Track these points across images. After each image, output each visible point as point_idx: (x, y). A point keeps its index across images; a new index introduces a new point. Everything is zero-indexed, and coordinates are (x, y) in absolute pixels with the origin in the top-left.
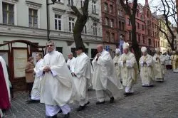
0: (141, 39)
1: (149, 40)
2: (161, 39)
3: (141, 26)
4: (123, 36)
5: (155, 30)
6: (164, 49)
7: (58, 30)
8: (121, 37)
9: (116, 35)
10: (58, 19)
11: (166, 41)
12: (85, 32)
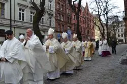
0: (83, 29)
1: (88, 31)
2: (96, 31)
5: (92, 24)
7: (21, 20)
8: (69, 28)
10: (22, 12)
11: (99, 32)
12: (43, 24)
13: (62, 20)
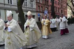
0: (57, 9)
1: (62, 10)
2: (68, 10)
3: (57, 3)
4: (48, 8)
5: (65, 5)
6: (70, 15)
7: (10, 4)
8: (46, 9)
9: (43, 7)
11: (71, 11)
12: (26, 6)
13: (41, 3)
